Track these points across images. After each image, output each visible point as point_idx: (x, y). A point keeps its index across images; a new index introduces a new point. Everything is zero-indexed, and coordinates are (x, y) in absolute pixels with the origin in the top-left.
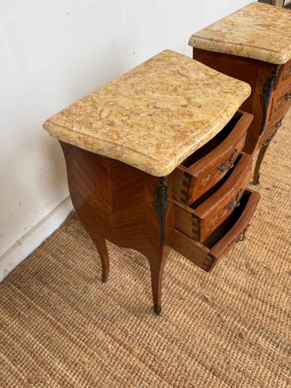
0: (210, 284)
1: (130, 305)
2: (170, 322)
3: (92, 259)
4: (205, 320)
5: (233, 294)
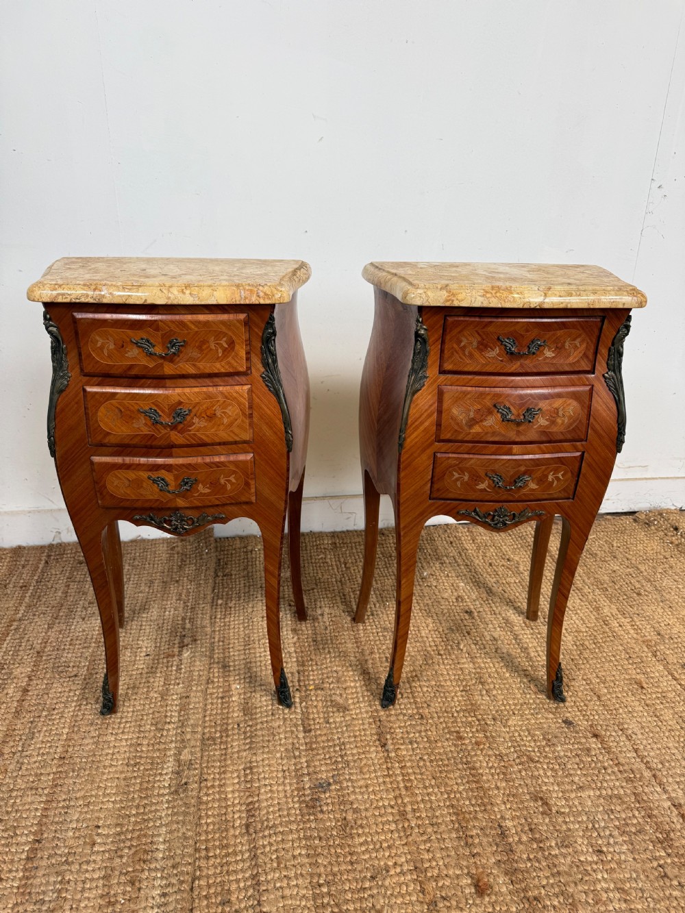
2: (99, 736)
4: (138, 780)
5: (230, 796)
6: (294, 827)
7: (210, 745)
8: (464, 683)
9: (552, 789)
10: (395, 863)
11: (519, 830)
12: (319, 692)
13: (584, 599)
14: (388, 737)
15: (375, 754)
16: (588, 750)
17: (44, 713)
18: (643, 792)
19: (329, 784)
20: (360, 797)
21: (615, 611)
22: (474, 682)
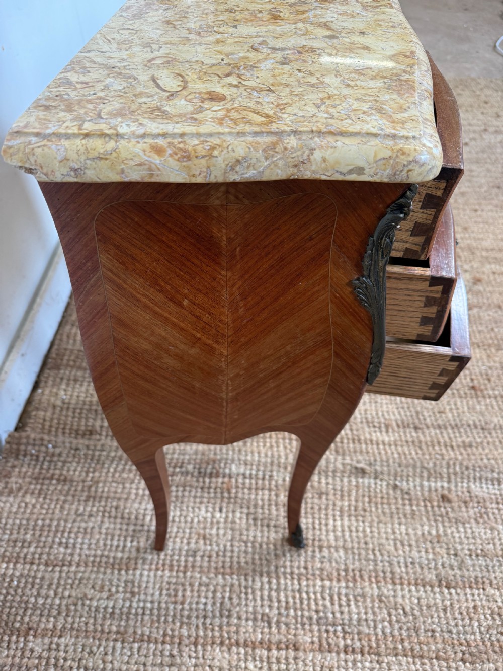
0: (348, 443)
1: (239, 563)
2: (329, 547)
3: (106, 520)
4: (379, 506)
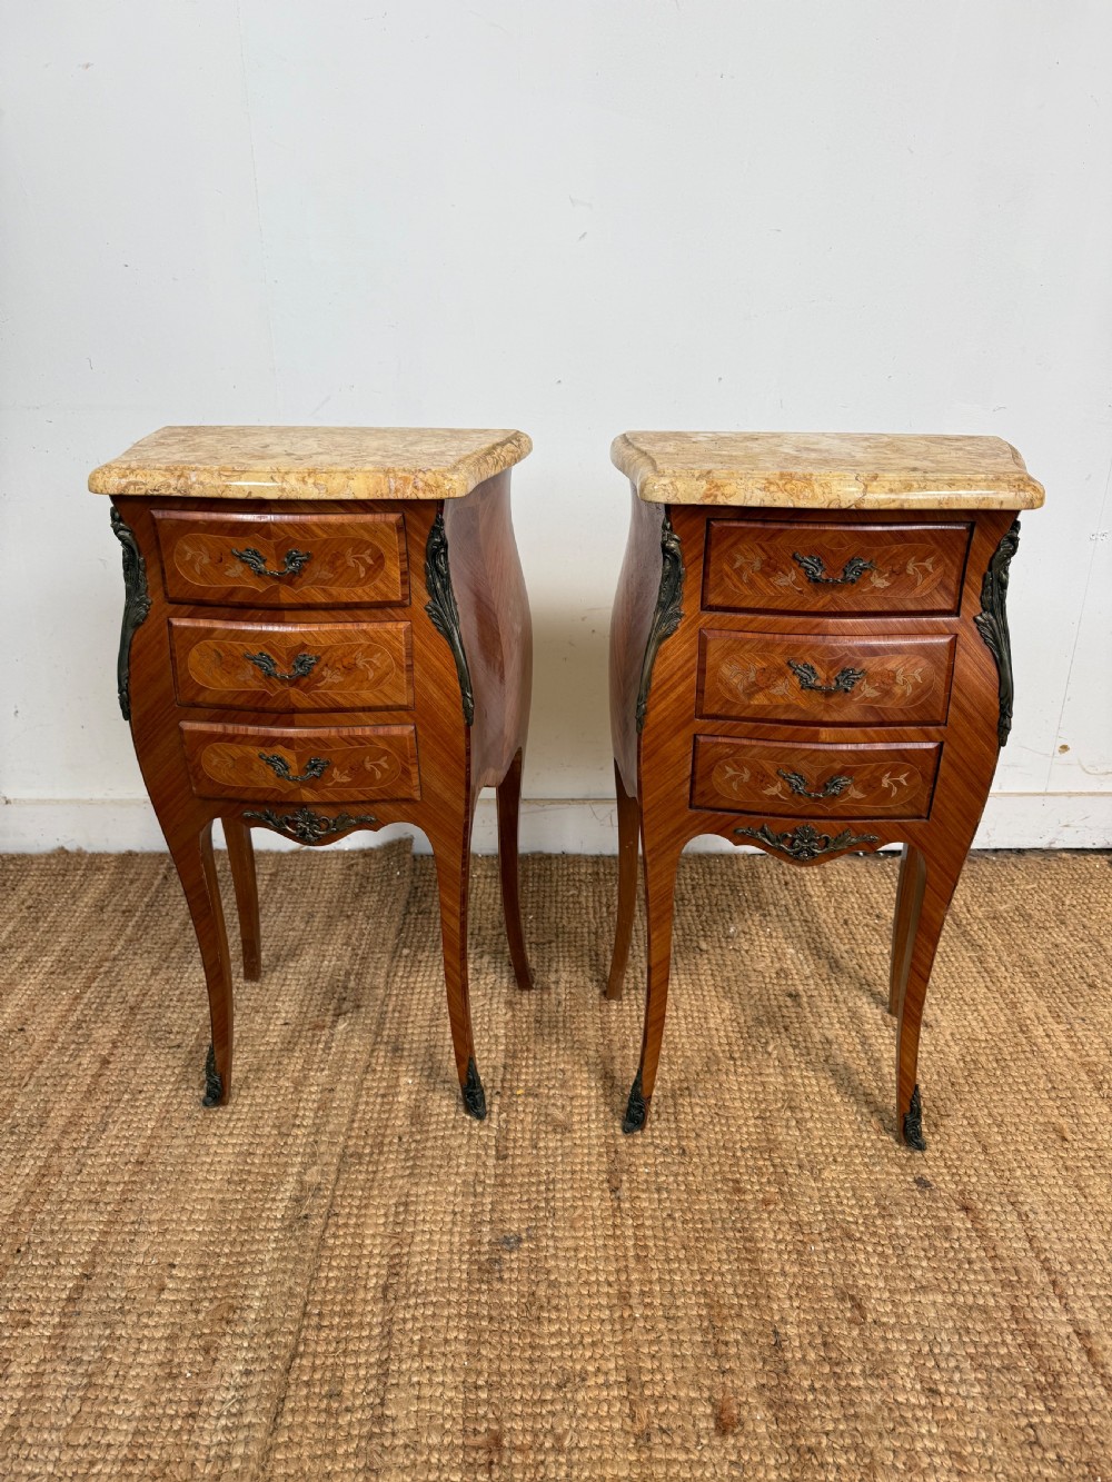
5: (368, 1242)
6: (454, 1297)
7: (354, 1164)
8: (763, 1106)
9: (873, 1285)
10: (598, 1369)
11: (806, 1342)
12: (531, 1100)
13: (994, 989)
14: (625, 1178)
15: (598, 1203)
16: (948, 1229)
17: (126, 1097)
18: (1029, 1306)
19: (520, 1240)
20: (563, 1265)
21: (1043, 1011)
22: (779, 1105)
